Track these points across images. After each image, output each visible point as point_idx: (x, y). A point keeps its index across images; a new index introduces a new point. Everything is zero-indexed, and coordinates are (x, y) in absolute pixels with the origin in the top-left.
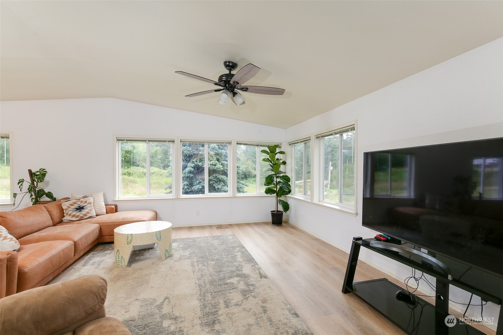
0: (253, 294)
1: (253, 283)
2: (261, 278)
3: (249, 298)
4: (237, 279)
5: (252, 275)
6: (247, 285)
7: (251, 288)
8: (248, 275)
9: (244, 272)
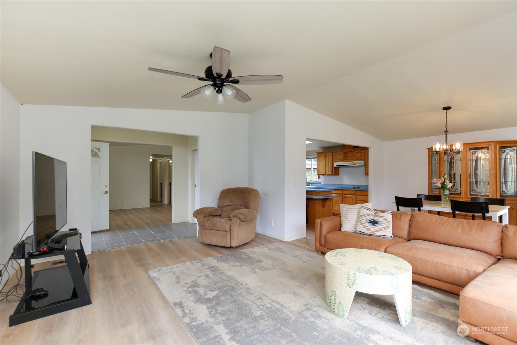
0: (188, 285)
1: (189, 295)
2: (181, 302)
3: (191, 282)
4: (208, 296)
5: (193, 304)
6: (196, 293)
7: (190, 290)
8: (198, 303)
9: (205, 307)
